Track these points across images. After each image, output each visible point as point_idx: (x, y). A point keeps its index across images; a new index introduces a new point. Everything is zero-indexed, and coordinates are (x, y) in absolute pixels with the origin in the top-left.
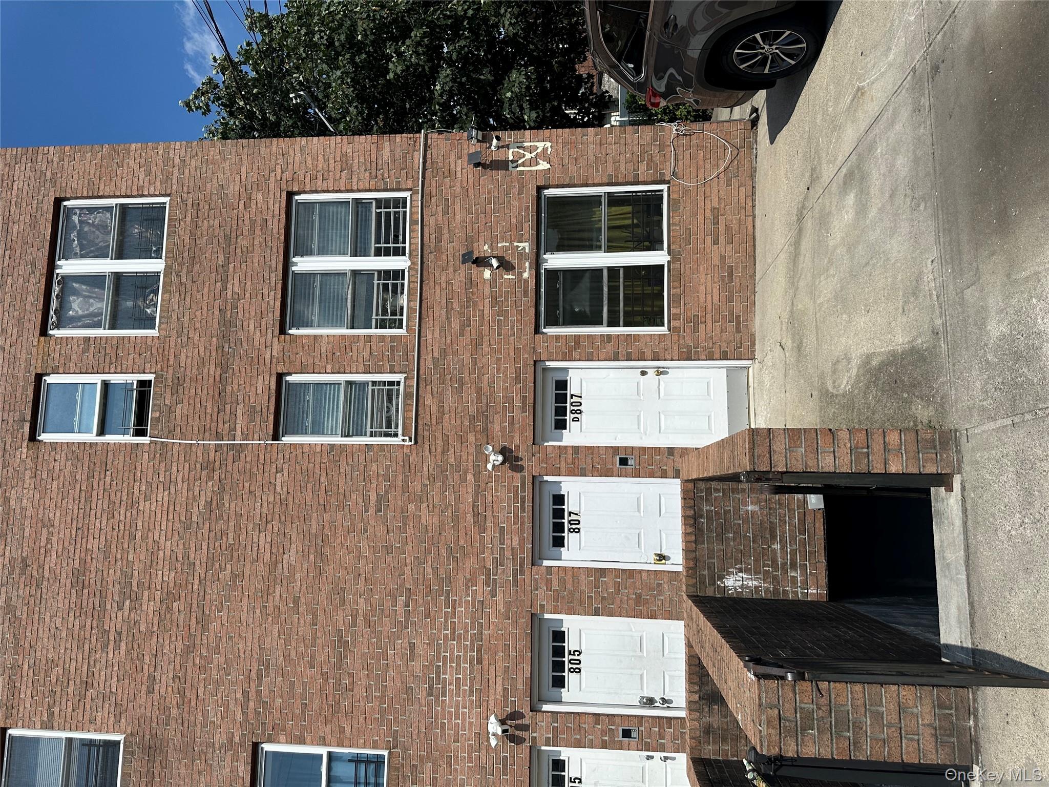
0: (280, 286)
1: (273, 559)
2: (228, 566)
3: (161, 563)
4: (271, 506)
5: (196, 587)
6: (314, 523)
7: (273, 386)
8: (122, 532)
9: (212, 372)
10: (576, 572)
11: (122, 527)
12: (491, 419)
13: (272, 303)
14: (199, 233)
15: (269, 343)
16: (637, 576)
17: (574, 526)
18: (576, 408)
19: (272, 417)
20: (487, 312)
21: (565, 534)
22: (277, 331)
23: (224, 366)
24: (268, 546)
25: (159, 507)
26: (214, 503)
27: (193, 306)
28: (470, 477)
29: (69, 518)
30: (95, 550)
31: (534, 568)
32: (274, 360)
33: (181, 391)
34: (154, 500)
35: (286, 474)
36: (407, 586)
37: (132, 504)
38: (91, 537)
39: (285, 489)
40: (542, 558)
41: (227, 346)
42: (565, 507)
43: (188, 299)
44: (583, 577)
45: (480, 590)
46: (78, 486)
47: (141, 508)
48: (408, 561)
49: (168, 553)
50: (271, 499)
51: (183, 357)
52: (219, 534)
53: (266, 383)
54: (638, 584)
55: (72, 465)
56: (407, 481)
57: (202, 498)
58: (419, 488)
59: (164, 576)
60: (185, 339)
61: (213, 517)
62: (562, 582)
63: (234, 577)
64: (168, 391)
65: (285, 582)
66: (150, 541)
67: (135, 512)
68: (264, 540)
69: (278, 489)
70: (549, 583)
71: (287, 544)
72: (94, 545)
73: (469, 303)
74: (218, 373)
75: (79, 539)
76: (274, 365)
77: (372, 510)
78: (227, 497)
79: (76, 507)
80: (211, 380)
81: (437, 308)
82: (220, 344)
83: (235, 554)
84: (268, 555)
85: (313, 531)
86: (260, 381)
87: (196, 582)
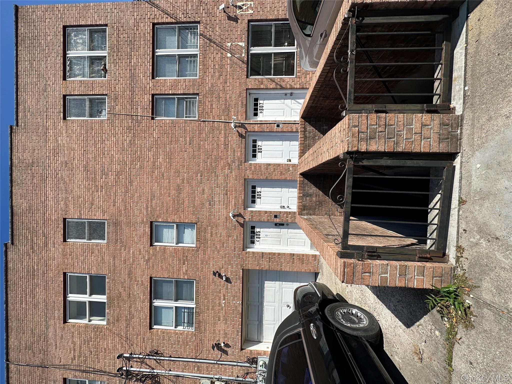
0: (151, 60)
1: (154, 161)
2: (139, 163)
3: (114, 162)
4: (152, 142)
5: (127, 170)
6: (168, 149)
7: (151, 99)
8: (100, 152)
9: (128, 94)
10: (260, 165)
11: (100, 150)
12: (230, 110)
13: (148, 67)
14: (120, 40)
15: (148, 83)
16: (281, 166)
17: (260, 150)
18: (261, 108)
19: (151, 110)
20: (228, 70)
21: (257, 153)
22: (151, 77)
23: (132, 91)
24: (152, 156)
25: (113, 143)
26: (132, 141)
27: (119, 68)
28: (223, 132)
29: (80, 147)
30: (91, 158)
31: (246, 163)
32: (150, 89)
33: (117, 101)
34: (111, 140)
35: (157, 131)
36: (201, 169)
37: (103, 142)
38: (89, 154)
39: (157, 136)
40: (248, 161)
41: (133, 84)
42: (257, 144)
43: (117, 66)
44: (262, 166)
45: (226, 171)
46: (83, 136)
47: (106, 143)
48: (201, 161)
49: (117, 159)
50: (152, 140)
51: (117, 88)
52: (134, 152)
53: (148, 97)
54: (281, 168)
55: (80, 128)
56: (200, 134)
57: (128, 140)
58: (204, 136)
59: (116, 167)
60: (117, 81)
61: (132, 146)
62: (255, 167)
63: (141, 168)
64: (113, 101)
65: (159, 169)
66: (110, 154)
67: (104, 145)
68: (151, 154)
69: (154, 136)
70: (251, 168)
71: (159, 155)
72: (90, 156)
73: (222, 67)
74: (130, 94)
75: (85, 155)
76: (150, 91)
77: (188, 144)
78: (136, 139)
79: (83, 143)
80: (128, 96)
81: (210, 68)
82: (130, 83)
83: (141, 159)
84: (152, 159)
85: (168, 151)
86: (146, 97)
87: (127, 169)
